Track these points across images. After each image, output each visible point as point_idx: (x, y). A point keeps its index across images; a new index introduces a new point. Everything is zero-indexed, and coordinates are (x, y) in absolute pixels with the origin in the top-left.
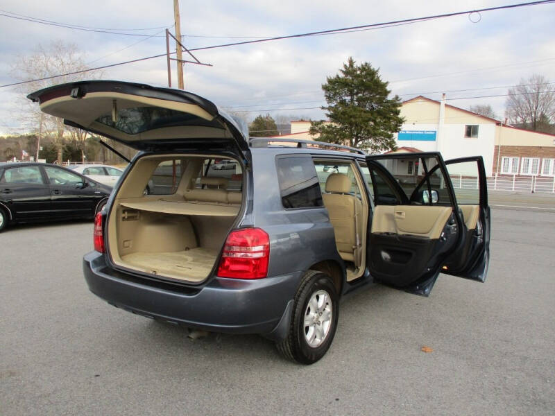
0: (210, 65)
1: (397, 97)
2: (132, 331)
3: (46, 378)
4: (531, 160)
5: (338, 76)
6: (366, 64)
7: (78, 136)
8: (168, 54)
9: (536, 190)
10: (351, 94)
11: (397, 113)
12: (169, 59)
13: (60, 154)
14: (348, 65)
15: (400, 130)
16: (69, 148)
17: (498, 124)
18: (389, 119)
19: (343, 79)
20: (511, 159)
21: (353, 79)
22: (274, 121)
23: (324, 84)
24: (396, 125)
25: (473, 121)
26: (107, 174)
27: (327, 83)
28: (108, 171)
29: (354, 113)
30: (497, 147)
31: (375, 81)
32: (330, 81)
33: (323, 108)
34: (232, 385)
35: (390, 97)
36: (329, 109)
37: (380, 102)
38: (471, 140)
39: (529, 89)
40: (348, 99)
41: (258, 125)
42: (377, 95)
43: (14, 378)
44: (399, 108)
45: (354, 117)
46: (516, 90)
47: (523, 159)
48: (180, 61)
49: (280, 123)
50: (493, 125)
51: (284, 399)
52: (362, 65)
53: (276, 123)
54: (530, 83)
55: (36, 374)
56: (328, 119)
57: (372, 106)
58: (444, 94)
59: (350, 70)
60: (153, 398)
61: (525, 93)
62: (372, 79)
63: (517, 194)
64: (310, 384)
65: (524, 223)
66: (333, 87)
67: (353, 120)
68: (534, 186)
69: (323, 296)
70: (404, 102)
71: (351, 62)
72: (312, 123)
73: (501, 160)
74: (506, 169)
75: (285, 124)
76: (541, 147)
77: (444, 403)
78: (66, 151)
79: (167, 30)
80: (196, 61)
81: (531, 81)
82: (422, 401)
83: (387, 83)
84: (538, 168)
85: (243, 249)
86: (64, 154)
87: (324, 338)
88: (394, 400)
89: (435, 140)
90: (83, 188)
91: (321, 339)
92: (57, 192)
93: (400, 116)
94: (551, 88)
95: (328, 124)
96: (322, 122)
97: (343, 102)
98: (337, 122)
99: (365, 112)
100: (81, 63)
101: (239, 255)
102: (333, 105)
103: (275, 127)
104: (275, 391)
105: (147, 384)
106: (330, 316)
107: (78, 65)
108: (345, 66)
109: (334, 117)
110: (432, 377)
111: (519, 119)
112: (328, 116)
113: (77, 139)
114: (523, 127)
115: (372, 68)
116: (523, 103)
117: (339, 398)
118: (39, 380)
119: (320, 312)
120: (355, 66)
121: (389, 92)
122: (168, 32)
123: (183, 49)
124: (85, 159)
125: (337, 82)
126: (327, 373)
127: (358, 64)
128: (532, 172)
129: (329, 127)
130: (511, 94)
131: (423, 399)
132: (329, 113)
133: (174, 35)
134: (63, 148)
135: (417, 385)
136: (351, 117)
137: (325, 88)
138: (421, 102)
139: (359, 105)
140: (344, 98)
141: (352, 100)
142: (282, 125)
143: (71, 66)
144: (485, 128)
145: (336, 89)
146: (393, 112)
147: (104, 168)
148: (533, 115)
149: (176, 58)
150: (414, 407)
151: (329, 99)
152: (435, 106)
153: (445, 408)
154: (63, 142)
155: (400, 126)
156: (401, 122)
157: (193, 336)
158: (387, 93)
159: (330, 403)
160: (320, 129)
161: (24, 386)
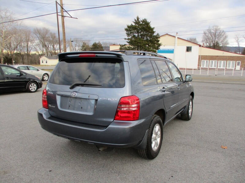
0: (76, 18)
1: (158, 34)
2: (61, 146)
3: (24, 174)
4: (214, 61)
5: (132, 25)
6: (145, 19)
7: (10, 52)
8: (57, 13)
9: (217, 74)
10: (138, 33)
11: (158, 41)
12: (57, 15)
13: (2, 60)
14: (136, 19)
15: (159, 49)
16: (7, 58)
17: (200, 46)
18: (155, 44)
19: (134, 26)
20: (205, 61)
21: (139, 26)
22: (101, 45)
23: (126, 28)
24: (158, 47)
25: (189, 45)
26: (28, 69)
27: (127, 27)
28: (29, 68)
29: (139, 41)
30: (199, 56)
31: (149, 27)
32: (128, 27)
33: (125, 39)
34: (119, 172)
35: (155, 34)
36: (128, 39)
37: (151, 36)
38: (189, 53)
39: (212, 31)
40: (136, 35)
41: (94, 47)
42: (149, 33)
43: (7, 175)
44: (159, 39)
45: (140, 43)
46: (207, 31)
47: (210, 61)
48: (63, 16)
49: (104, 46)
50: (198, 47)
51: (147, 178)
52: (143, 20)
53: (102, 46)
54: (212, 28)
55: (18, 172)
56: (128, 44)
57: (147, 38)
58: (177, 33)
59: (137, 22)
60: (83, 181)
61: (210, 33)
62: (148, 26)
63: (210, 76)
64: (156, 169)
65: (218, 89)
66: (130, 29)
67: (139, 44)
68: (216, 72)
69: (158, 126)
70: (161, 36)
71: (138, 18)
72: (120, 45)
73: (201, 61)
74: (203, 65)
75: (106, 46)
76: (218, 56)
77: (221, 175)
78: (5, 59)
79: (56, 1)
80: (70, 17)
81: (213, 27)
82: (211, 175)
83: (154, 28)
84: (217, 65)
85: (127, 106)
86: (4, 60)
87: (158, 146)
88: (198, 175)
89: (173, 53)
90: (20, 76)
91: (157, 147)
92: (8, 78)
93: (159, 43)
94: (221, 31)
95: (128, 46)
96: (125, 45)
97: (134, 36)
98: (132, 45)
99: (144, 41)
100: (11, 17)
101: (125, 109)
102: (130, 38)
103: (102, 47)
104: (141, 174)
105: (77, 174)
106: (160, 136)
107: (9, 18)
108: (135, 20)
109: (131, 43)
110: (210, 162)
111: (208, 44)
112: (128, 42)
113: (10, 53)
114: (209, 47)
115: (147, 21)
116: (210, 37)
117: (173, 175)
118: (21, 175)
119: (156, 134)
120: (139, 20)
121: (155, 32)
122: (56, 2)
123: (64, 10)
124: (14, 63)
125: (132, 27)
126: (162, 163)
127: (141, 19)
128: (214, 67)
129: (128, 47)
130: (205, 33)
131: (210, 173)
132: (128, 41)
133: (60, 4)
134: (4, 58)
135: (205, 167)
136: (138, 43)
137: (126, 30)
138: (167, 36)
139: (141, 38)
140: (134, 34)
141: (138, 35)
142: (105, 47)
143: (6, 19)
144: (195, 48)
145: (131, 31)
146: (156, 41)
147: (27, 67)
148: (214, 42)
149: (61, 15)
150: (209, 178)
151: (128, 35)
152: (174, 38)
153: (223, 178)
154: (3, 54)
155: (160, 47)
156: (160, 45)
157: (101, 149)
158: (154, 32)
159: (169, 179)
160: (124, 48)
161: (14, 179)
